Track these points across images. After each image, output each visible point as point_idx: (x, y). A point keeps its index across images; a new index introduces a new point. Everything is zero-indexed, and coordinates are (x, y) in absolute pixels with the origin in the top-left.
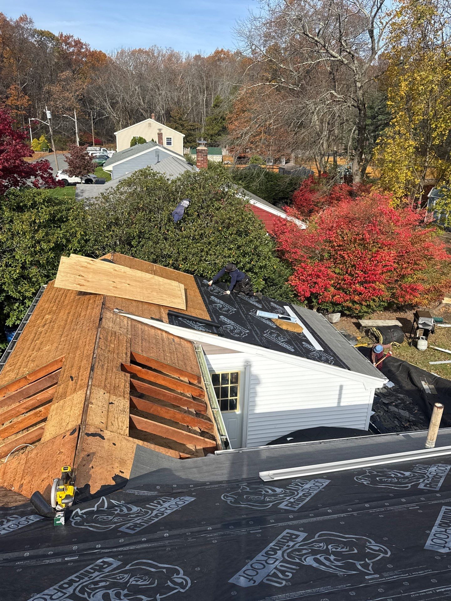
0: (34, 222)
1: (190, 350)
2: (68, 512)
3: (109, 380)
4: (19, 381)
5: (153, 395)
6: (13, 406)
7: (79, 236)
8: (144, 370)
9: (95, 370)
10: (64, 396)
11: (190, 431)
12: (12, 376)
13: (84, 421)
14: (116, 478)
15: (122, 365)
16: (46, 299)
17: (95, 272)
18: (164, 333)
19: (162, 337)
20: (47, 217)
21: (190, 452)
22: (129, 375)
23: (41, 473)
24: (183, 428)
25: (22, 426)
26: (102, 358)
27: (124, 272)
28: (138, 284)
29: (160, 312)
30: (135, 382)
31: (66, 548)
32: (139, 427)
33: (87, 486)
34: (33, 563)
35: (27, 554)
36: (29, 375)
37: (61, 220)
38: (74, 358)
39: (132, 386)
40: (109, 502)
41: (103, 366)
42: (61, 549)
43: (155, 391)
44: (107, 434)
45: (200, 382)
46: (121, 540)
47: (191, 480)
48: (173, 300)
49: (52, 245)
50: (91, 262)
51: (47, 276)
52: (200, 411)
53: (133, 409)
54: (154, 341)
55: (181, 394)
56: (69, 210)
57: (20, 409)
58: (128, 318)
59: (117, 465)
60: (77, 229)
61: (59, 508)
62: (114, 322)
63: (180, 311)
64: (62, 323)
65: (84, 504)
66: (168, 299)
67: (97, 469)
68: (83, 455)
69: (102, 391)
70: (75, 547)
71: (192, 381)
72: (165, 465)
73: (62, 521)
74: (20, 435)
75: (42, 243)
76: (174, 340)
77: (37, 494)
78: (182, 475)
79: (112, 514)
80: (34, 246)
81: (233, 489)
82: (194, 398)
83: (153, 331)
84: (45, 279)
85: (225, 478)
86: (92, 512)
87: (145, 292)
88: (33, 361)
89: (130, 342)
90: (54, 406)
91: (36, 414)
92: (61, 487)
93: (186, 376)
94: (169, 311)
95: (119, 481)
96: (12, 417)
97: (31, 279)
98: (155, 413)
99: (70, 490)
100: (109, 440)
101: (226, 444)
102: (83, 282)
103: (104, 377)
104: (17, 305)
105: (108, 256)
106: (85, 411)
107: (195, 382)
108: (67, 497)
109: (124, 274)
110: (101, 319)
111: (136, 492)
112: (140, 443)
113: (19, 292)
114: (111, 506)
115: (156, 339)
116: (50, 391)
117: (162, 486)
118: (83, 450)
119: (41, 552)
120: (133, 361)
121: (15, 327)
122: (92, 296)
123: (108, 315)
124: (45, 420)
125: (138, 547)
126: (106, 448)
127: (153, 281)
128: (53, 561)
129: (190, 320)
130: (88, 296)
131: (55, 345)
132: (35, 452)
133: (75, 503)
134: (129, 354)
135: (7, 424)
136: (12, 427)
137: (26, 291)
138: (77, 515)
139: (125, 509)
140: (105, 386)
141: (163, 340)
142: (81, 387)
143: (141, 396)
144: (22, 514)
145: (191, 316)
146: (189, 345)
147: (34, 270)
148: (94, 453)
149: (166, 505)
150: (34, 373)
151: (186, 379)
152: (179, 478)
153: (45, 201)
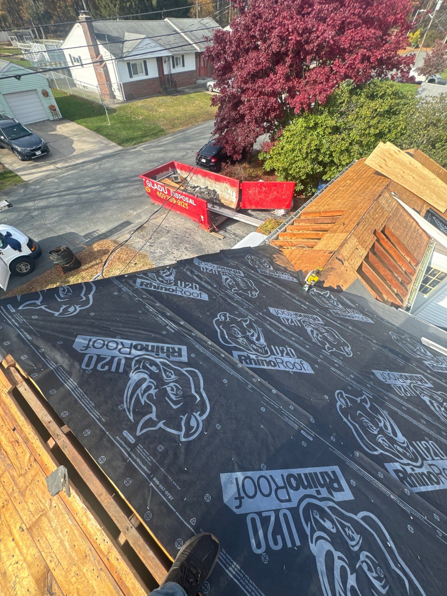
0: (376, 110)
1: (425, 243)
2: (310, 287)
3: (363, 235)
4: (316, 213)
5: (382, 257)
6: (307, 224)
7: (399, 129)
8: (386, 240)
9: (359, 226)
10: (335, 232)
11: (390, 289)
12: (314, 208)
13: (338, 251)
14: (338, 286)
15: (375, 230)
16: (353, 169)
17: (396, 161)
18: (414, 223)
19: (412, 225)
20: (387, 108)
21: (383, 299)
22: (376, 238)
23: (306, 263)
24: (387, 284)
25: (308, 236)
26: (367, 220)
27: (416, 167)
28: (421, 179)
29: (422, 207)
30: (377, 243)
31: (304, 301)
32: (363, 269)
33: (324, 282)
34: (289, 297)
35: (288, 292)
36: (323, 212)
37: (394, 113)
38: (351, 213)
39: (373, 246)
40: (330, 295)
41: (365, 225)
42: (301, 299)
43: (385, 255)
44: (346, 263)
45: (416, 266)
46: (328, 315)
47: (376, 313)
48: (439, 202)
49: (378, 131)
50: (397, 152)
51: (361, 154)
52: (405, 282)
53: (367, 258)
54: (404, 225)
55: (399, 266)
56: (405, 105)
57: (310, 227)
58: (398, 202)
59: (342, 281)
60: (402, 123)
61: (307, 282)
62: (387, 201)
63: (438, 212)
64: (355, 189)
65: (318, 288)
66: (435, 200)
67: (332, 277)
68: (329, 266)
69: (356, 240)
70: (307, 303)
71: (412, 262)
72: (366, 296)
73: (307, 289)
74: (304, 240)
75: (372, 128)
76: (418, 230)
77: (301, 271)
78: (373, 307)
79: (329, 301)
80: (365, 130)
81: (399, 333)
82: (405, 273)
83: (408, 218)
84: (358, 155)
85: (397, 325)
86: (320, 294)
87: (422, 187)
88: (328, 205)
89: (389, 218)
90: (327, 234)
91: (316, 234)
92: (314, 275)
93: (410, 257)
94: (430, 208)
95: (339, 289)
96: (304, 229)
97: (351, 153)
98: (377, 268)
99: (316, 279)
100: (345, 266)
101: (408, 309)
102: (383, 165)
103: (361, 232)
104: (334, 168)
105: (411, 151)
106: (342, 245)
107: (413, 264)
108: (314, 281)
109: (415, 169)
110: (380, 196)
111: (345, 299)
112: (360, 278)
113: (340, 160)
114: (329, 297)
115: (407, 224)
116: (329, 226)
117: (359, 305)
118: (331, 264)
119: (294, 295)
120: (383, 232)
121: (326, 182)
122: (383, 177)
123: (387, 195)
124: (320, 239)
125: (335, 323)
126: (342, 270)
127: (433, 181)
128: (297, 302)
129: (441, 221)
130: (380, 177)
131: (344, 201)
132: (308, 252)
133: (314, 285)
134: (383, 226)
135: (301, 232)
136: (303, 234)
137: (344, 160)
138: (313, 291)
139: (335, 304)
140: (359, 238)
141: (411, 227)
142: (346, 232)
143: (375, 254)
144: (292, 275)
145: (444, 220)
146: (427, 239)
147: (356, 147)
148: (335, 269)
149: (357, 315)
150: (326, 212)
151: (409, 259)
152: (370, 307)
153: (393, 93)
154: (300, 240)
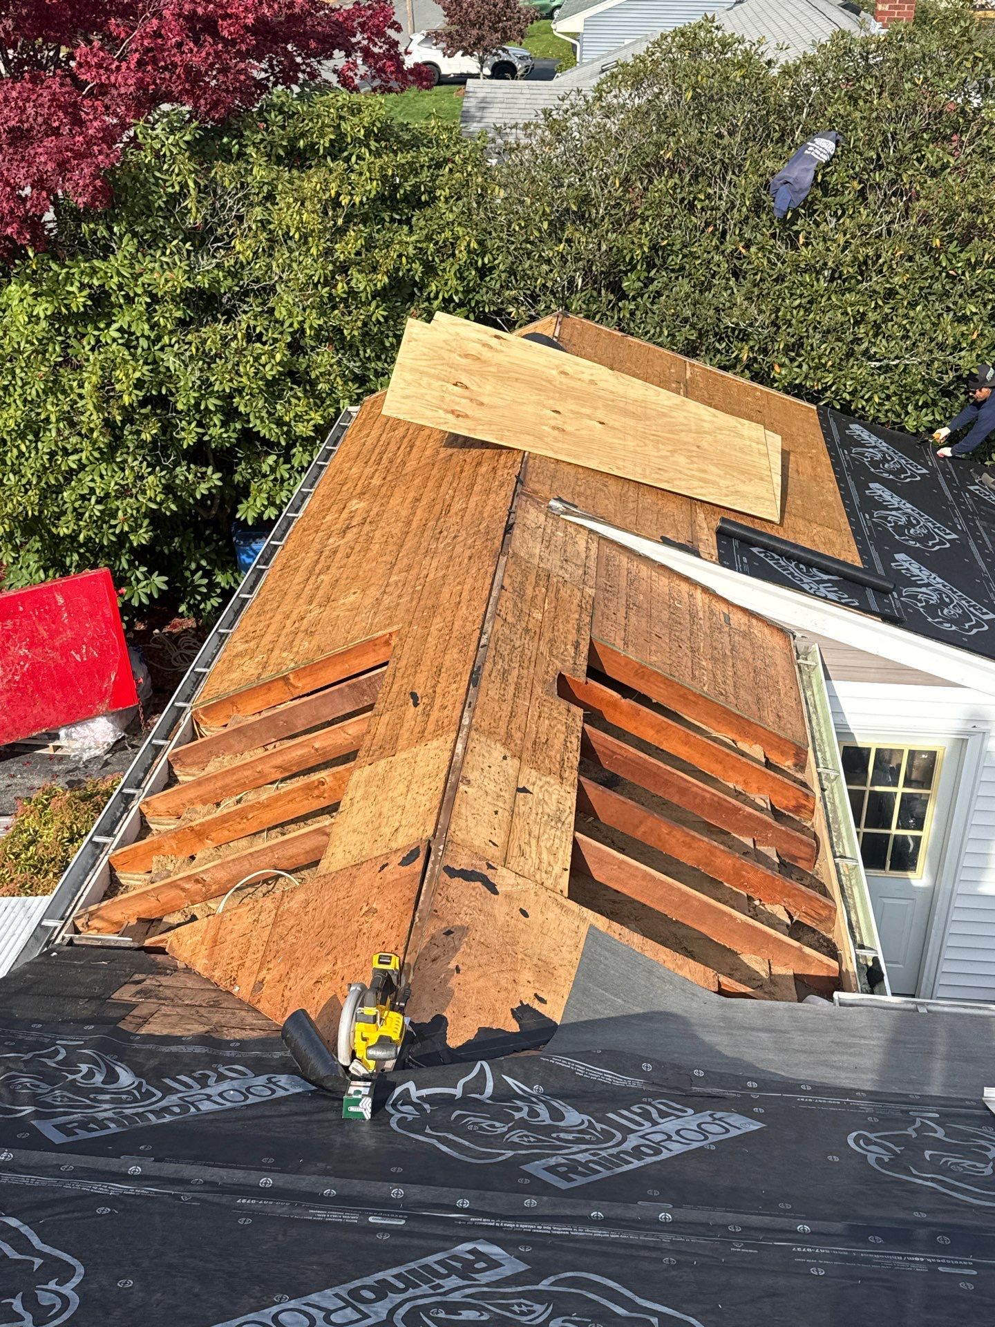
0: (336, 203)
1: (780, 659)
2: (381, 1086)
3: (519, 720)
4: (268, 686)
5: (648, 785)
6: (248, 757)
7: (462, 256)
8: (627, 703)
9: (483, 683)
10: (389, 747)
11: (756, 914)
12: (249, 669)
13: (442, 831)
14: (521, 1012)
15: (561, 678)
16: (354, 449)
17: (505, 376)
18: (698, 593)
19: (693, 605)
20: (373, 187)
21: (750, 977)
22: (579, 712)
23: (315, 961)
24: (732, 900)
25: (269, 817)
26: (505, 649)
28: (631, 422)
29: (692, 523)
30: (596, 735)
31: (374, 1189)
32: (599, 875)
33: (440, 1022)
35: (266, 1181)
36: (297, 672)
37: (415, 201)
38: (424, 639)
39: (587, 748)
40: (499, 1082)
41: (505, 673)
42: (358, 1187)
43: (655, 774)
44: (504, 879)
45: (801, 766)
46: (529, 1202)
47: (750, 1066)
48: (741, 488)
49: (382, 280)
50: (494, 342)
51: (361, 380)
52: (795, 858)
53: (586, 816)
54: (665, 616)
55: (738, 794)
56: (439, 166)
57: (266, 768)
58: (591, 531)
59: (526, 975)
60: (460, 230)
61: (357, 1068)
62: (547, 542)
63: (758, 526)
64: (397, 529)
65: (426, 1073)
66: (723, 483)
67: (471, 976)
68: (433, 928)
69: (498, 751)
70: (397, 1192)
71: (775, 758)
72: (673, 1003)
73: (365, 1108)
74: (262, 843)
75: (353, 271)
76: (728, 620)
77: (299, 1018)
78: (723, 1043)
79: (507, 1118)
80: (329, 282)
81: (887, 1121)
82: (776, 814)
83: (664, 583)
84: (352, 386)
85: (864, 1081)
86: (449, 1100)
87: (650, 450)
88: (310, 633)
89: (592, 609)
90: (360, 774)
91: (308, 788)
92: (370, 1011)
93: (757, 739)
94: (724, 520)
95: (531, 1023)
96: (243, 786)
97: (313, 383)
98: (651, 841)
99: (394, 1024)
100: (508, 896)
101: (873, 977)
102: (464, 406)
103: (507, 708)
104: (271, 459)
105: (546, 325)
106: (447, 801)
107: (787, 764)
108: (384, 1042)
110: (509, 529)
111: (581, 1068)
112: (601, 922)
113: (280, 423)
114: (504, 1095)
115: (673, 610)
116: (353, 728)
117: (658, 1065)
118: (434, 914)
119: (305, 1182)
120: (596, 672)
121: (263, 527)
122: (488, 452)
123: (533, 516)
124: (332, 809)
125: (579, 1232)
126: (501, 919)
128: (334, 1217)
129: (790, 557)
130: (475, 452)
131: (374, 592)
132: (300, 897)
133: (401, 1064)
134: (585, 649)
135: (228, 806)
136: (242, 815)
137: (298, 418)
138: (405, 1098)
139: (544, 1112)
140: (509, 735)
141: (693, 616)
142: (440, 729)
143: (611, 782)
144: (259, 1067)
145: (796, 546)
146: (776, 641)
147: (324, 358)
148: (464, 930)
149: (670, 1125)
150: (310, 668)
151: (757, 751)
152: (711, 1051)
153: (368, 132)
154: (242, 847)
